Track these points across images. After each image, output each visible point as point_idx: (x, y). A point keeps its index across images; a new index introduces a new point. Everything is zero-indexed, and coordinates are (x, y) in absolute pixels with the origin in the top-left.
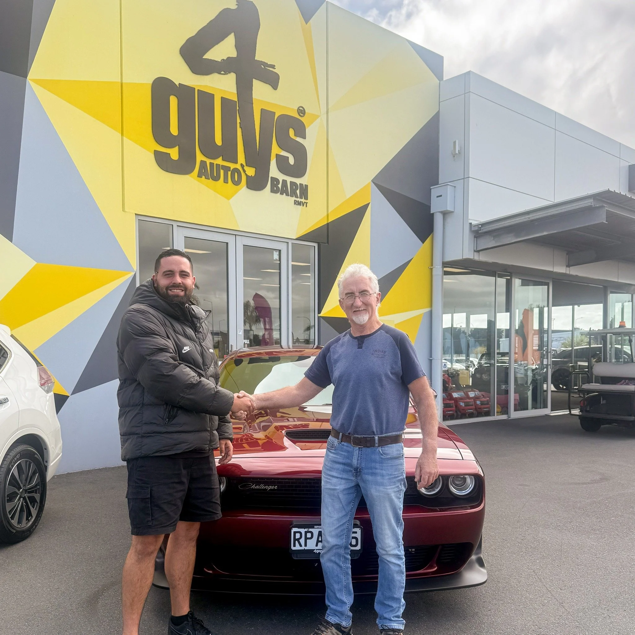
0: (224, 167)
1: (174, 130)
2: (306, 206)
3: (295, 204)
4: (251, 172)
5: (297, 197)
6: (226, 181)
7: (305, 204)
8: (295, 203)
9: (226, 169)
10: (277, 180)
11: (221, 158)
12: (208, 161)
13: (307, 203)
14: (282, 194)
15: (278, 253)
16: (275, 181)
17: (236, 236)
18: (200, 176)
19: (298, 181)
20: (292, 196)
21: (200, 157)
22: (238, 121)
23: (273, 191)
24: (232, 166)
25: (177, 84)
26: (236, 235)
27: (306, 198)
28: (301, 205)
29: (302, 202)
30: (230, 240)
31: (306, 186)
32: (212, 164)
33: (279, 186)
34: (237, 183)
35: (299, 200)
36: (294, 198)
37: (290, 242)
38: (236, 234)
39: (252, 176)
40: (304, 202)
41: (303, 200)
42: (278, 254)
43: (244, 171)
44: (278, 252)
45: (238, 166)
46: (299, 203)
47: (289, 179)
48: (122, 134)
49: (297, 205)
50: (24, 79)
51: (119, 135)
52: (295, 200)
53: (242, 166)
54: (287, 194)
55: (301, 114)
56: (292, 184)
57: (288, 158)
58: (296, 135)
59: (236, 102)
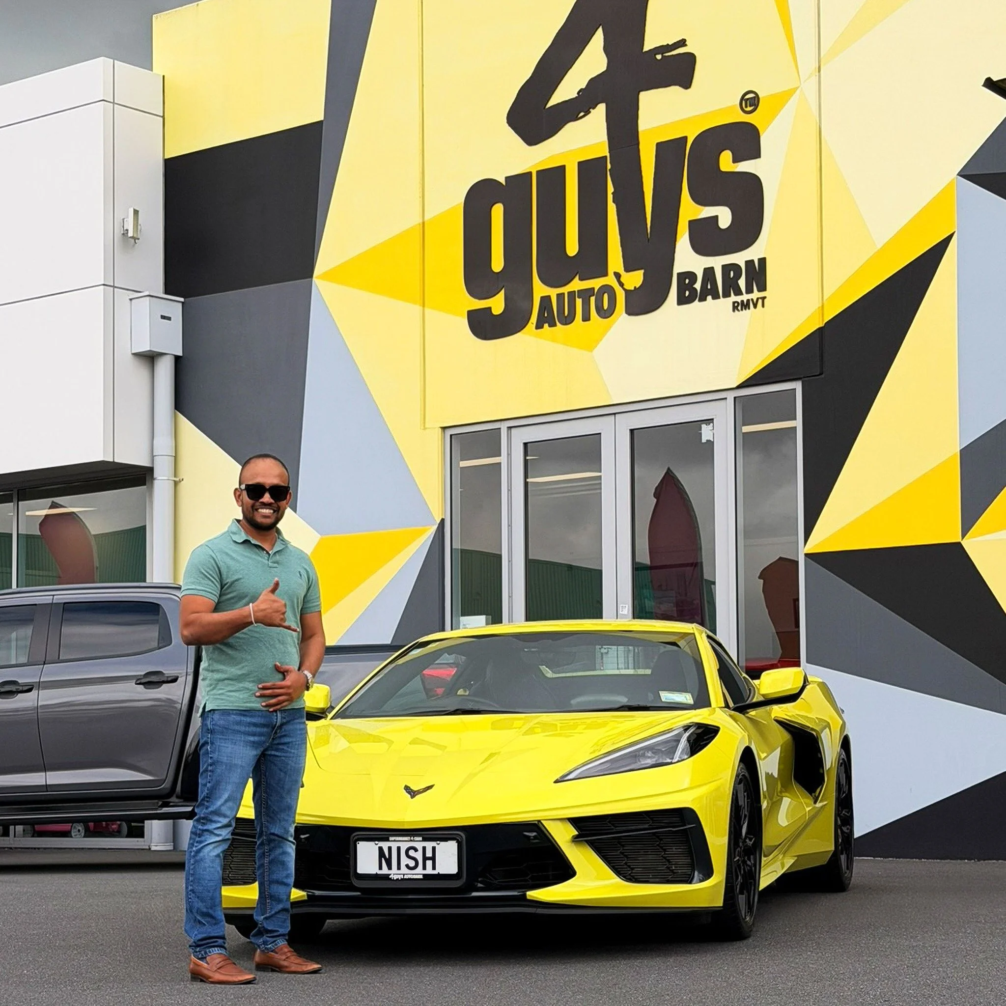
0: (582, 293)
1: (498, 263)
3: (734, 311)
4: (635, 279)
5: (738, 292)
6: (586, 316)
7: (760, 301)
8: (735, 308)
9: (586, 294)
10: (692, 276)
11: (577, 278)
12: (553, 293)
13: (764, 298)
14: (703, 299)
16: (687, 279)
17: (616, 415)
18: (539, 326)
19: (740, 258)
20: (726, 295)
21: (540, 290)
22: (611, 189)
24: (596, 283)
25: (502, 180)
27: (762, 288)
28: (749, 309)
29: (752, 300)
30: (604, 427)
31: (763, 261)
32: (560, 296)
33: (696, 285)
34: (606, 313)
35: (745, 297)
36: (733, 298)
37: (730, 397)
39: (635, 287)
40: (758, 299)
41: (754, 296)
43: (621, 285)
45: (610, 280)
46: (745, 305)
47: (717, 263)
48: (424, 306)
49: (741, 312)
50: (310, 279)
51: (418, 308)
52: (734, 303)
53: (618, 276)
54: (716, 296)
55: (749, 109)
56: (726, 268)
57: (715, 218)
58: (736, 160)
59: (606, 157)
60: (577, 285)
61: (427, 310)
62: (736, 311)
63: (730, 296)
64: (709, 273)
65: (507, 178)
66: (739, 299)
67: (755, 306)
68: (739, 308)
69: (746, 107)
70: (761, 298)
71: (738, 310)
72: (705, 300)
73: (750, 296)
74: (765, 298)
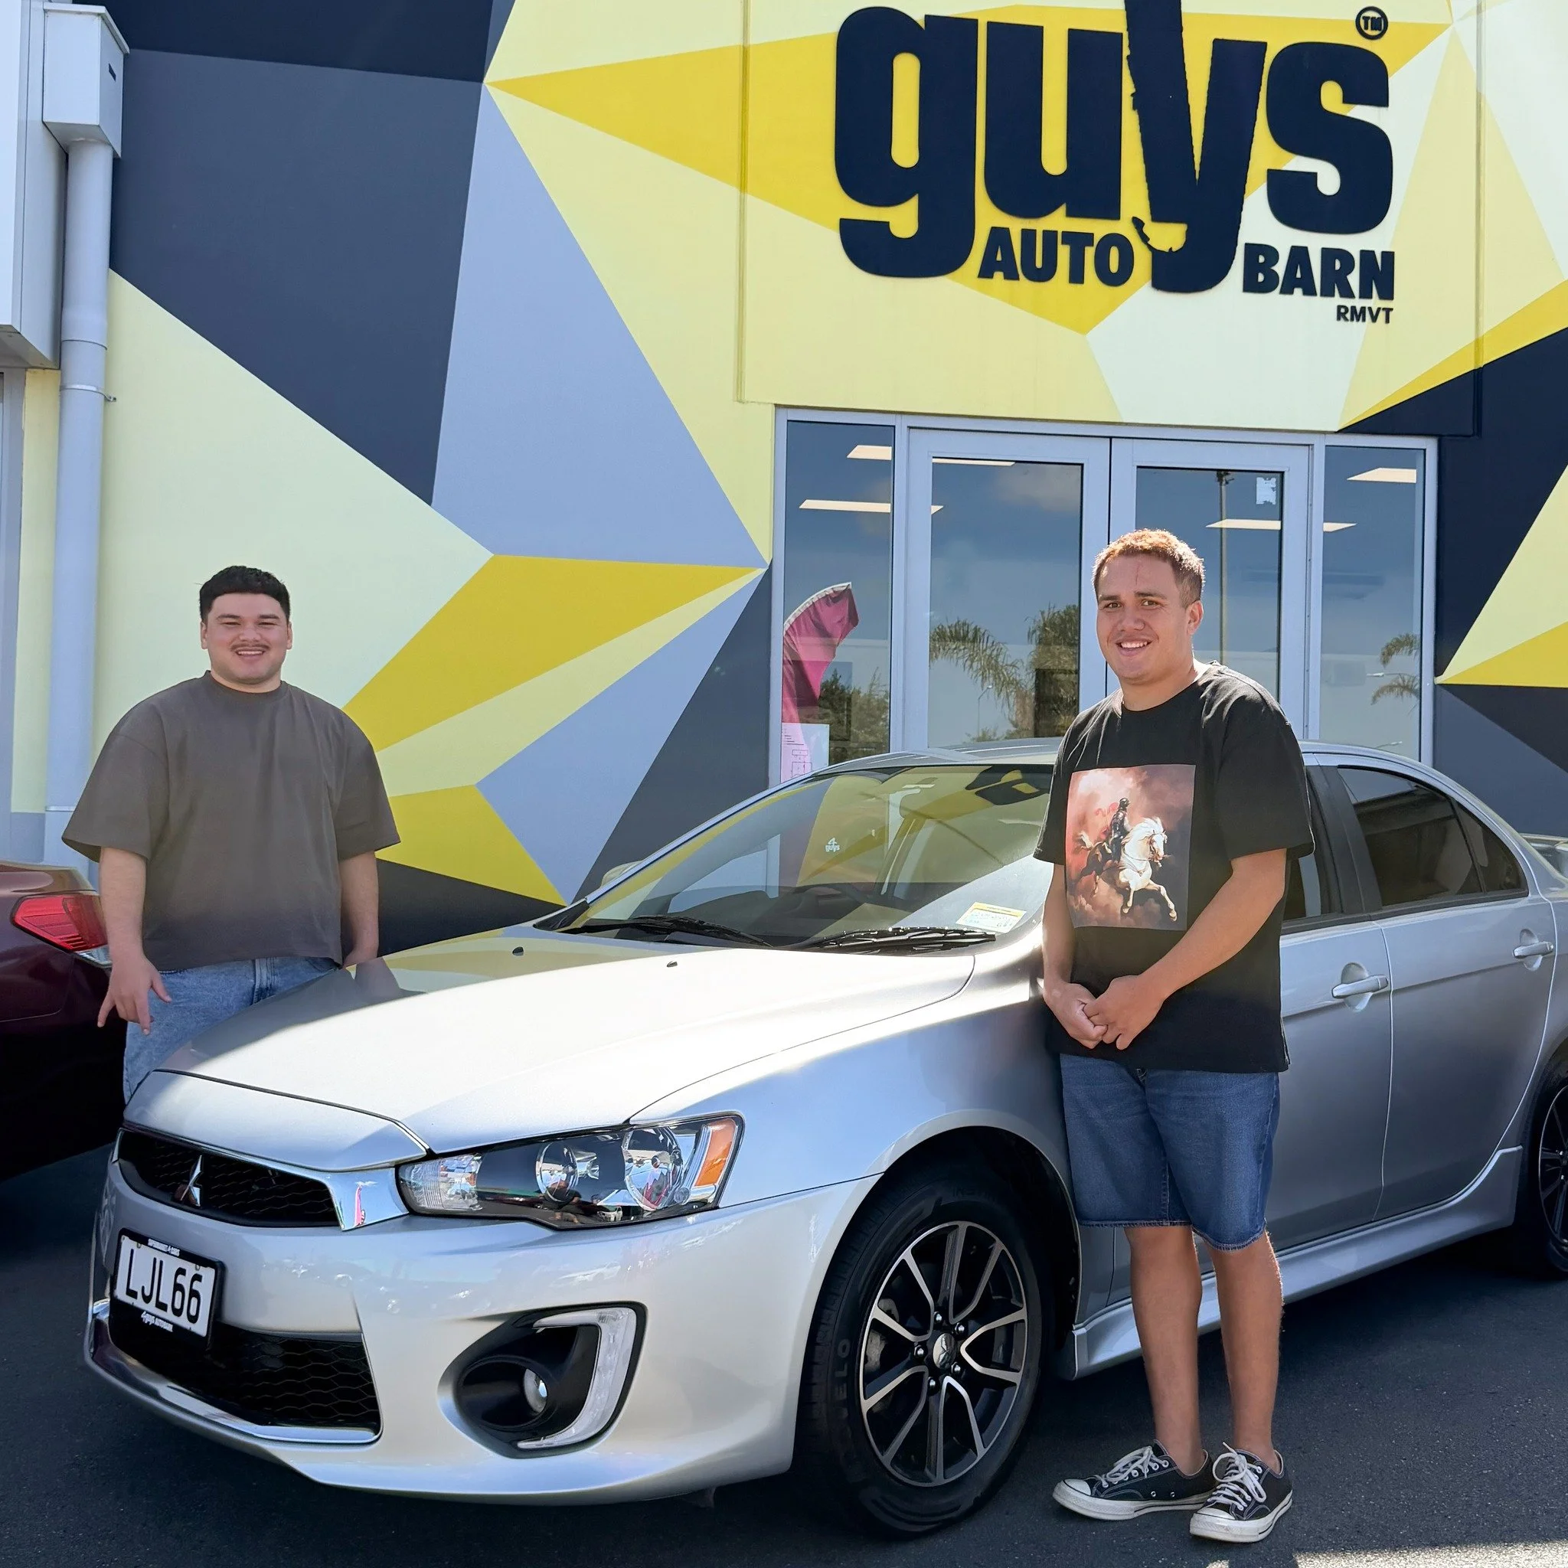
0: (1069, 237)
1: (905, 150)
2: (1387, 320)
3: (1339, 319)
4: (1170, 236)
5: (1347, 293)
6: (1077, 276)
7: (1382, 314)
8: (1340, 315)
9: (1078, 242)
10: (1272, 254)
11: (1062, 210)
12: (1016, 226)
13: (1388, 311)
14: (1287, 290)
15: (1273, 482)
16: (1260, 257)
17: (1113, 440)
18: (986, 272)
19: (1353, 244)
20: (1327, 292)
21: (987, 216)
22: (1128, 87)
23: (1251, 285)
24: (1099, 228)
25: (919, 18)
26: (1111, 438)
27: (1387, 293)
28: (1364, 320)
29: (1370, 309)
30: (1092, 455)
31: (1388, 257)
32: (1028, 236)
33: (1274, 268)
34: (1115, 279)
35: (1358, 303)
36: (1338, 300)
37: (1320, 445)
38: (1111, 434)
39: (1171, 249)
40: (1379, 309)
41: (1375, 302)
42: (1275, 486)
43: (1145, 239)
44: (1274, 480)
45: (1123, 227)
46: (1358, 315)
47: (1316, 243)
48: (743, 187)
49: (1349, 322)
50: (476, 84)
51: (733, 192)
52: (1339, 307)
53: (1138, 224)
54: (1309, 291)
55: (1369, 32)
56: (1328, 255)
57: (1313, 177)
58: (1348, 99)
59: (1121, 35)
60: (1059, 221)
61: (749, 198)
62: (1342, 319)
63: (1333, 295)
64: (1299, 255)
65: (928, 18)
66: (1348, 303)
67: (1374, 319)
68: (1348, 316)
69: (1366, 28)
70: (1384, 309)
71: (1346, 319)
72: (1291, 292)
73: (1366, 303)
74: (1392, 309)
